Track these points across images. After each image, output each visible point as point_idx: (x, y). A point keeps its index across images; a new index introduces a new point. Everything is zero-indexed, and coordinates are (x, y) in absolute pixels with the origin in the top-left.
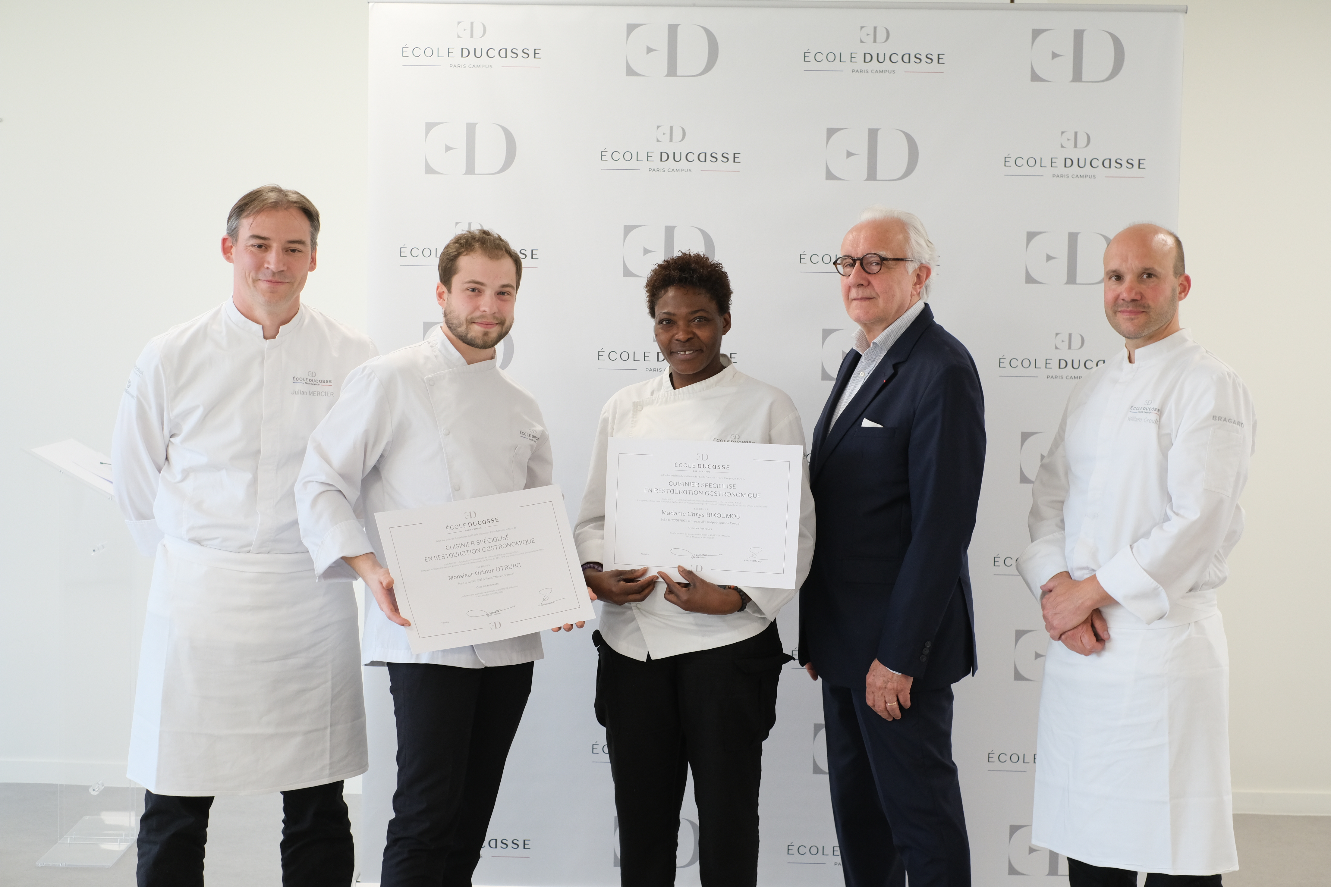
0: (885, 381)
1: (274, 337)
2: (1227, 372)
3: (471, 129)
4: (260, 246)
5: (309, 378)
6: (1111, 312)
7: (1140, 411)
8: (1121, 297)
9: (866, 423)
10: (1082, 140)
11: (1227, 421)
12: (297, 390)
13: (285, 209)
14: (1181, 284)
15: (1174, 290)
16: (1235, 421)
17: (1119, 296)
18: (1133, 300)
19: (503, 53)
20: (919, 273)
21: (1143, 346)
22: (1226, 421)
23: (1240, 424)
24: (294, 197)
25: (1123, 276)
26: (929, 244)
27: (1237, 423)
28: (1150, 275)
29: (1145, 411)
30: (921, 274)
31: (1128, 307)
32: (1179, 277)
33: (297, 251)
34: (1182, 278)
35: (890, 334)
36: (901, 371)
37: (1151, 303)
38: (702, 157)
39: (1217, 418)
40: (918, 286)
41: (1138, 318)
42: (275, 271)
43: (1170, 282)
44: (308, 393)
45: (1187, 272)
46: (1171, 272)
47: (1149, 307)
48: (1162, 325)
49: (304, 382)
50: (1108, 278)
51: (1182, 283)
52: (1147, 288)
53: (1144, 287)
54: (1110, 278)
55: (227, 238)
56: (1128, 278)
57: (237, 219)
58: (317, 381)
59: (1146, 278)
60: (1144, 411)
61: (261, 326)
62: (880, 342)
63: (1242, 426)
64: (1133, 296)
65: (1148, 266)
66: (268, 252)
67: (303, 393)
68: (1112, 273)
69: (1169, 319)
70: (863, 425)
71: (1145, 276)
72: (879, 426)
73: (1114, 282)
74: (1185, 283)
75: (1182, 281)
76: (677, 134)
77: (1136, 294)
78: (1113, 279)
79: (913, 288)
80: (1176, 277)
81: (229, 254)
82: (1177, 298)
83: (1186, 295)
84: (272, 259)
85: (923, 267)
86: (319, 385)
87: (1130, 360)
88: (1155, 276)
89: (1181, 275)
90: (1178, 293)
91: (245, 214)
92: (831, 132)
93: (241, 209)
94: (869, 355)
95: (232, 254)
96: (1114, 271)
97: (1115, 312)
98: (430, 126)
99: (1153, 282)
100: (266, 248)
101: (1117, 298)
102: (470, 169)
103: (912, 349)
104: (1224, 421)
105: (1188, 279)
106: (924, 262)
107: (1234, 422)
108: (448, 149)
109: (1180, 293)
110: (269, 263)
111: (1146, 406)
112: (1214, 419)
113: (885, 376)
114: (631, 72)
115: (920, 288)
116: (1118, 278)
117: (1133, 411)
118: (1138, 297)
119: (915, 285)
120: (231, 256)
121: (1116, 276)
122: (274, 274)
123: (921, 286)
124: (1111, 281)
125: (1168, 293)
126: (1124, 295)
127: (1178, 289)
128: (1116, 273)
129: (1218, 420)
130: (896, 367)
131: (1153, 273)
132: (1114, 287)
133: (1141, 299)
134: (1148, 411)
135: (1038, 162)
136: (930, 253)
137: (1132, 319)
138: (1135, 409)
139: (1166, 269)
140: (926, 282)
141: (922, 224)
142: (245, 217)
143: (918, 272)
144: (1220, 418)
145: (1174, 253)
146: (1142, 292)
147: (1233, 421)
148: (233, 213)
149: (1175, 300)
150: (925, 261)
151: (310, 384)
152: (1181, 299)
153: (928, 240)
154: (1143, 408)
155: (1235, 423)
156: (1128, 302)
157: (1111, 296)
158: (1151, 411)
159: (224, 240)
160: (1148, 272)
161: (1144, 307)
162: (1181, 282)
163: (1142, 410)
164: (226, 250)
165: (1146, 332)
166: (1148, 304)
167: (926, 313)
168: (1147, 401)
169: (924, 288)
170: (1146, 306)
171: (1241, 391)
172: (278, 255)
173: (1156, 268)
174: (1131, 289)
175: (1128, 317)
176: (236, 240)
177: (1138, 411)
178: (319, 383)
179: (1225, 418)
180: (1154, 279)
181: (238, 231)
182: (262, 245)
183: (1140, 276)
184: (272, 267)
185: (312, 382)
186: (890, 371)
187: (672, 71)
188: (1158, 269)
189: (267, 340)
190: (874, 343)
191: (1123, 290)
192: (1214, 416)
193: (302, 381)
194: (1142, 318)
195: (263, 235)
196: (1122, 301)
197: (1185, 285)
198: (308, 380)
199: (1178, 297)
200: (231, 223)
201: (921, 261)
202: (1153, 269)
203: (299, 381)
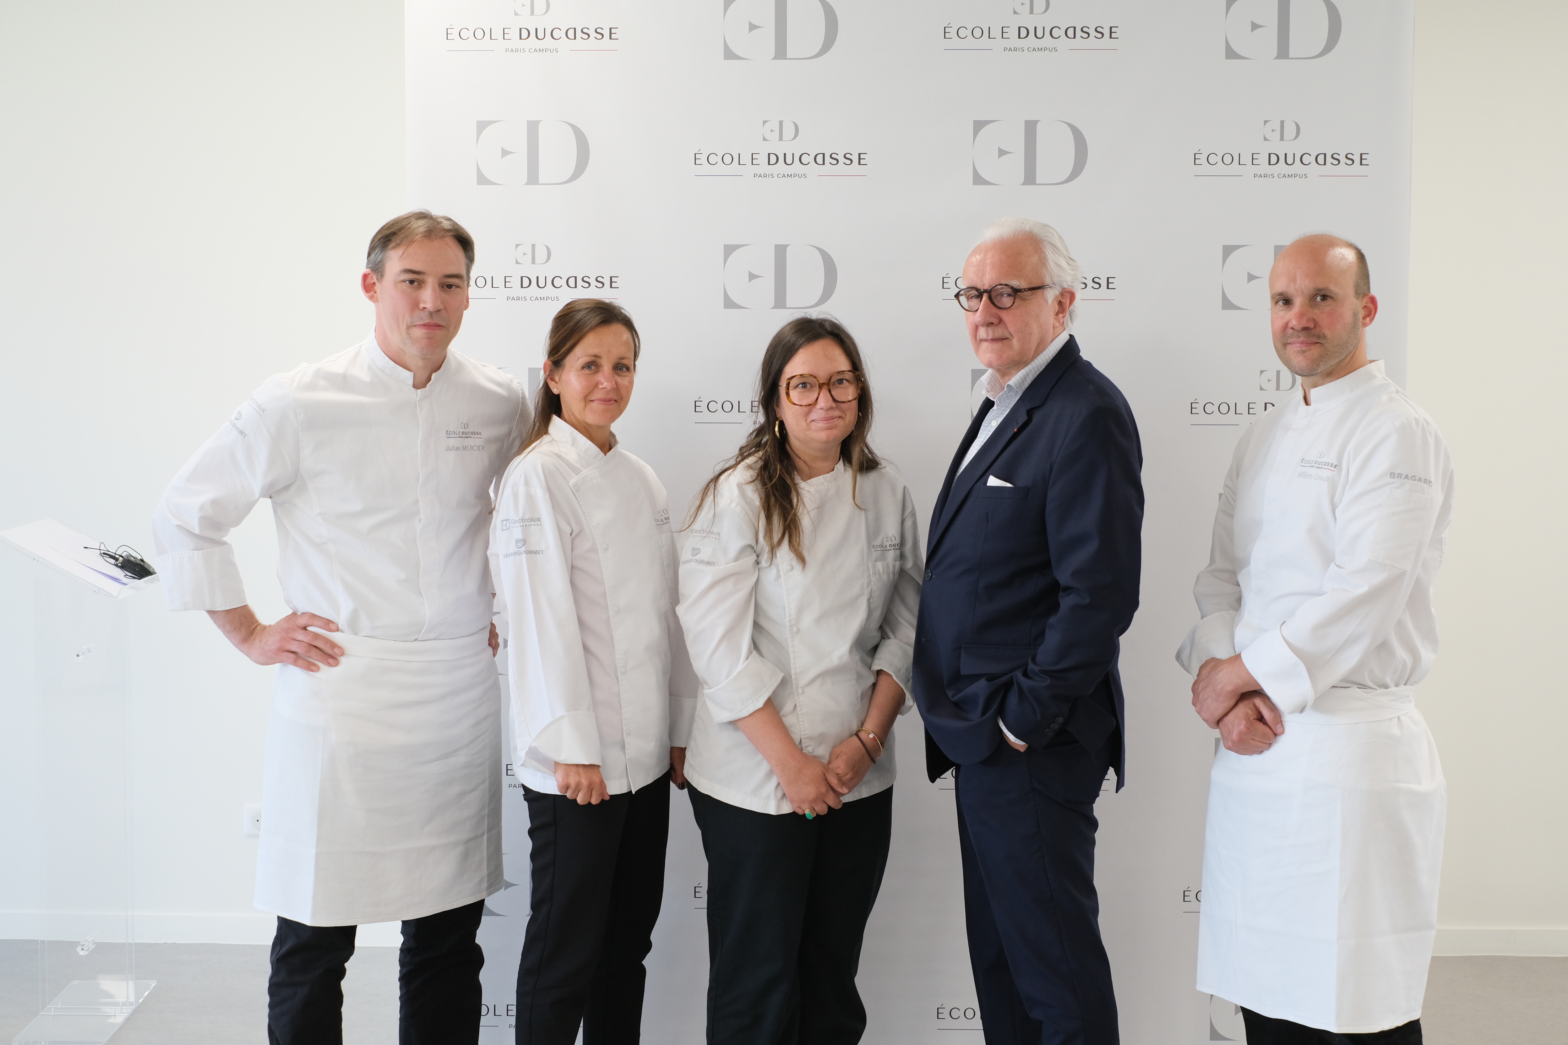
0: (1016, 430)
1: (424, 386)
2: (1415, 418)
3: (533, 128)
4: (412, 282)
5: (462, 430)
6: (1279, 345)
7: (1311, 465)
8: (1290, 325)
9: (993, 481)
10: (1290, 131)
11: (1410, 479)
12: (451, 446)
13: (440, 238)
14: (1365, 306)
15: (1355, 315)
16: (1420, 478)
17: (1287, 323)
18: (1305, 329)
19: (571, 34)
20: (1062, 300)
21: (1322, 385)
22: (1408, 478)
23: (1427, 482)
24: (446, 225)
25: (1292, 300)
26: (1071, 262)
27: (1423, 481)
28: (1324, 297)
29: (1317, 465)
30: (1063, 301)
31: (1299, 337)
32: (1362, 297)
33: (454, 287)
34: (1366, 299)
35: (1028, 374)
36: (1037, 417)
37: (1327, 332)
38: (820, 159)
39: (1396, 476)
40: (1061, 315)
41: (1310, 350)
42: (432, 311)
43: (1351, 304)
44: (462, 448)
45: (1374, 291)
46: (1351, 291)
47: (1325, 337)
48: (1342, 358)
49: (457, 436)
50: (1274, 303)
51: (1367, 305)
52: (1322, 313)
53: (1317, 311)
54: (1277, 303)
55: (369, 274)
56: (1298, 302)
57: (382, 251)
58: (469, 433)
59: (1319, 300)
60: (1315, 465)
61: (412, 373)
62: (1016, 385)
63: (1431, 485)
64: (1304, 323)
65: (1320, 286)
66: (422, 289)
67: (458, 449)
68: (1278, 297)
69: (1351, 350)
70: (988, 484)
71: (1318, 298)
72: (1009, 485)
73: (1282, 306)
74: (1370, 305)
75: (1366, 303)
76: (788, 131)
77: (1308, 320)
78: (1281, 303)
79: (1055, 318)
80: (1357, 298)
81: (372, 293)
82: (1360, 324)
83: (1372, 320)
84: (428, 296)
85: (1065, 292)
86: (471, 437)
87: (1307, 402)
88: (1331, 298)
89: (1364, 296)
90: (1361, 319)
91: (392, 245)
92: (979, 126)
93: (387, 239)
94: (1002, 400)
95: (376, 293)
96: (1281, 294)
97: (1285, 345)
98: (482, 126)
99: (1329, 305)
100: (419, 284)
101: (1286, 327)
102: (533, 178)
103: (1051, 390)
104: (1405, 478)
105: (1373, 300)
106: (1066, 286)
107: (1420, 480)
108: (505, 153)
109: (1364, 318)
110: (424, 302)
111: (1319, 460)
112: (1392, 476)
113: (1017, 424)
114: (729, 55)
115: (1063, 317)
116: (1286, 303)
117: (1304, 465)
118: (1311, 325)
119: (1057, 314)
120: (375, 295)
121: (1284, 300)
122: (431, 314)
123: (1064, 314)
124: (1278, 306)
125: (1348, 317)
126: (1294, 323)
127: (1362, 313)
128: (1281, 296)
129: (1397, 478)
130: (1030, 413)
131: (1328, 294)
132: (1282, 313)
133: (1315, 327)
134: (1320, 466)
135: (1235, 159)
136: (1073, 273)
137: (1304, 352)
138: (1306, 462)
139: (1345, 289)
140: (1070, 308)
141: (1060, 238)
142: (393, 248)
143: (1060, 298)
144: (1400, 475)
145: (1355, 269)
146: (1316, 318)
147: (1417, 478)
148: (377, 244)
149: (1357, 327)
150: (1068, 285)
151: (463, 437)
152: (1365, 325)
153: (1069, 257)
154: (1314, 462)
155: (1421, 482)
156: (1298, 331)
157: (1279, 324)
158: (1323, 466)
159: (365, 277)
160: (1322, 293)
161: (1319, 337)
162: (1364, 304)
163: (1313, 465)
164: (368, 287)
165: (1322, 368)
166: (1323, 334)
167: (1071, 347)
168: (1320, 453)
169: (1068, 315)
170: (1322, 336)
171: (1431, 440)
172: (434, 290)
173: (1332, 287)
174: (1301, 315)
175: (1299, 348)
176: (382, 276)
177: (1308, 465)
178: (471, 435)
179: (1407, 475)
180: (1329, 301)
181: (384, 265)
182: (415, 280)
183: (1312, 298)
184: (429, 306)
185: (464, 435)
186: (1022, 418)
187: (781, 52)
188: (1334, 288)
189: (419, 390)
190: (1009, 386)
191: (1291, 316)
192: (1392, 473)
193: (455, 436)
194: (1315, 351)
195: (417, 269)
196: (1291, 330)
197: (1371, 308)
198: (461, 433)
199: (1362, 322)
200: (376, 255)
201: (1063, 285)
202: (1327, 289)
203: (452, 436)
